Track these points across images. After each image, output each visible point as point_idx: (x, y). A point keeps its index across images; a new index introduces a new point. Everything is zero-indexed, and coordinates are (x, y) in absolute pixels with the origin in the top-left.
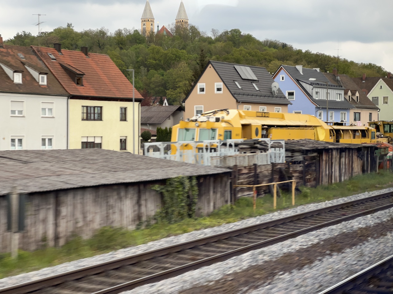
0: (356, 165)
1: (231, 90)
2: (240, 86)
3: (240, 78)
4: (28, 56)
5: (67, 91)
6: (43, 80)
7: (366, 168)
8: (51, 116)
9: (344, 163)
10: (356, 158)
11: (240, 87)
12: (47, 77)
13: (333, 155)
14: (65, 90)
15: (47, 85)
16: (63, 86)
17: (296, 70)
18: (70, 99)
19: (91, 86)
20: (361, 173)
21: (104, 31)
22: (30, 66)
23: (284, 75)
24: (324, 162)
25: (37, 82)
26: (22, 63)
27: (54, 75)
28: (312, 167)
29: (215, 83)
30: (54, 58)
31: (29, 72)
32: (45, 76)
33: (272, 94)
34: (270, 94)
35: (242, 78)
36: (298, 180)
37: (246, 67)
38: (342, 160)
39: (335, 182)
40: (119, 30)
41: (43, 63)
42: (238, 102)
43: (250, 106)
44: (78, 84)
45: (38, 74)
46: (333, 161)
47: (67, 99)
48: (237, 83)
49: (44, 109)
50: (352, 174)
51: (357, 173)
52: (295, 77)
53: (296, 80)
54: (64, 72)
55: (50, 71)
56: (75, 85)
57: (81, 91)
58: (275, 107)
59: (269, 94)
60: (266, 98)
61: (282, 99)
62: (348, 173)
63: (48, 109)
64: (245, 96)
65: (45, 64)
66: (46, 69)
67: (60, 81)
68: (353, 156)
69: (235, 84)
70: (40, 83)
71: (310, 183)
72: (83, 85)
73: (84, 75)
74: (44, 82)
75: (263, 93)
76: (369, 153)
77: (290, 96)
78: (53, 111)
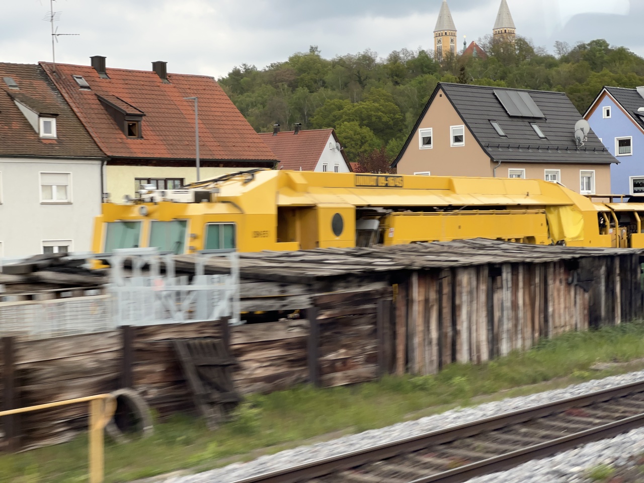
0: (562, 306)
1: (480, 139)
2: (503, 129)
3: (504, 114)
4: (26, 82)
5: (101, 150)
6: (47, 129)
7: (607, 312)
8: (66, 201)
9: (508, 304)
10: (563, 287)
11: (501, 133)
12: (57, 121)
13: (460, 285)
14: (99, 147)
15: (58, 137)
16: (94, 140)
17: (637, 95)
18: (107, 164)
19: (161, 138)
20: (584, 327)
21: (370, 55)
22: (24, 101)
23: (610, 107)
24: (417, 309)
25: (36, 133)
26: (9, 95)
27: (77, 117)
28: (355, 326)
29: (451, 127)
30: (86, 84)
31: (21, 114)
32: (53, 121)
33: (576, 143)
34: (570, 143)
35: (508, 114)
36: (282, 370)
37: (519, 93)
38: (496, 297)
39: (471, 359)
40: (394, 52)
41: (60, 95)
42: (494, 162)
43: (524, 169)
44: (131, 133)
45: (36, 116)
46: (457, 302)
47: (100, 165)
48: (495, 125)
49: (47, 187)
50: (544, 332)
51: (567, 329)
52: (632, 110)
53: (634, 116)
54: (104, 111)
55: (72, 110)
56: (124, 137)
57: (136, 148)
58: (581, 170)
59: (568, 144)
60: (559, 151)
61: (596, 153)
62: (528, 330)
63: (58, 186)
64: (510, 150)
65: (62, 96)
66: (64, 106)
67: (90, 130)
68: (550, 282)
69: (491, 127)
70: (42, 134)
71: (350, 372)
72: (142, 137)
73: (144, 118)
74: (50, 133)
75: (552, 142)
76: (618, 271)
77: (622, 148)
78: (70, 189)
